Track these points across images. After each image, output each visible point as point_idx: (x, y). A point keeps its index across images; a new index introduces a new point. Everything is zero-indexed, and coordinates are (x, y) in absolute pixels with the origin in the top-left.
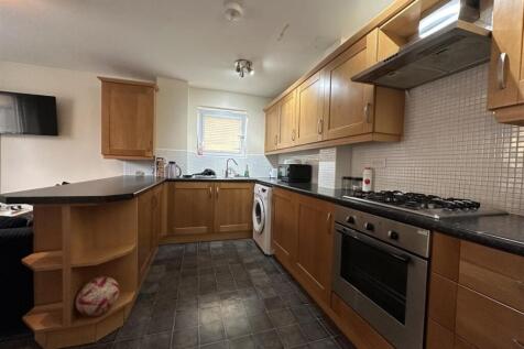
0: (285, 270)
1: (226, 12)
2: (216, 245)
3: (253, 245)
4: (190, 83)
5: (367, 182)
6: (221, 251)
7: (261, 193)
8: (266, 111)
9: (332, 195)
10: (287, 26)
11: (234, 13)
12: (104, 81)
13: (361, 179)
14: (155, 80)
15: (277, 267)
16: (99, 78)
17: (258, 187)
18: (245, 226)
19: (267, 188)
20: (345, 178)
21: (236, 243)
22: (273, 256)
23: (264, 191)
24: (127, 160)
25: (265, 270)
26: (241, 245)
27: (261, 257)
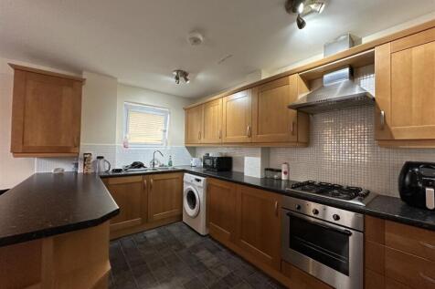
0: (226, 248)
1: (191, 39)
2: (151, 234)
3: (185, 227)
4: (119, 80)
5: (285, 173)
6: (160, 240)
7: (196, 183)
8: (187, 110)
9: (259, 184)
10: (231, 56)
11: (196, 41)
12: (16, 68)
13: (280, 171)
14: (81, 73)
15: (216, 244)
16: (11, 65)
17: (187, 177)
18: (176, 211)
19: (202, 179)
20: (267, 169)
21: (168, 228)
22: (208, 236)
23: (199, 180)
24: (45, 158)
25: (209, 250)
26: (174, 229)
27: (199, 239)
